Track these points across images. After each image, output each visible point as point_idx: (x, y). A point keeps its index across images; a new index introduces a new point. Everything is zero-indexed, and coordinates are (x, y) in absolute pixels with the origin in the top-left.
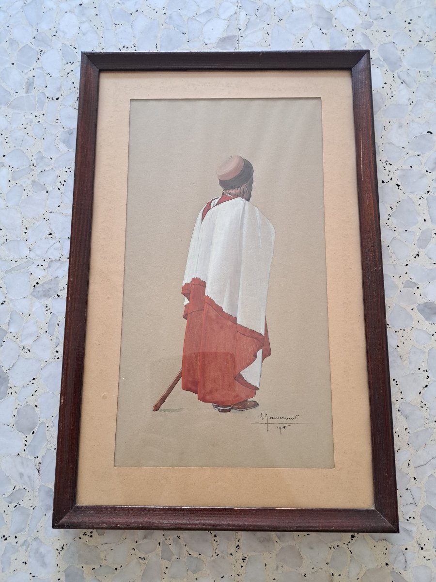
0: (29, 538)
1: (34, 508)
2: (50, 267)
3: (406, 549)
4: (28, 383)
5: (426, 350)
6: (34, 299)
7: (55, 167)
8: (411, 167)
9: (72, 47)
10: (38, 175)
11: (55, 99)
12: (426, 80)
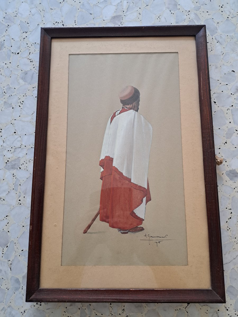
0: (6, 306)
1: (8, 289)
2: (15, 152)
3: (218, 310)
4: (4, 218)
5: (231, 197)
6: (6, 170)
7: (18, 94)
8: (222, 91)
9: (26, 23)
10: (7, 98)
11: (16, 53)
12: (232, 40)
